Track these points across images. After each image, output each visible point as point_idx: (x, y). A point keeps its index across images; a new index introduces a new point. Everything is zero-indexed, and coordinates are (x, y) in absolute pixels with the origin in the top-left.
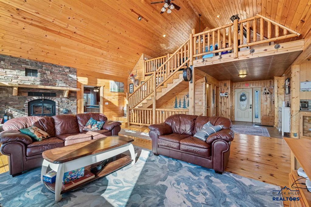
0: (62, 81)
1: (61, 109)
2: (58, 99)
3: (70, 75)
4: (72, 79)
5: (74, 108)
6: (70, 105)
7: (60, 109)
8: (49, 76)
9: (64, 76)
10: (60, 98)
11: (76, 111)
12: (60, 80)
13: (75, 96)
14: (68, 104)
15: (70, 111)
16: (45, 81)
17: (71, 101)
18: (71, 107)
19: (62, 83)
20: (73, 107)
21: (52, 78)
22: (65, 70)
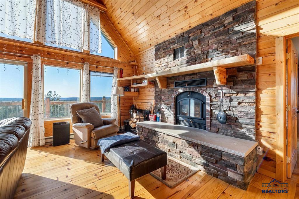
0: (217, 50)
1: (216, 112)
2: (210, 90)
3: (237, 29)
4: (240, 35)
5: (247, 114)
6: (235, 103)
7: (214, 111)
8: (197, 48)
9: (221, 37)
10: (214, 89)
11: (254, 121)
12: (215, 50)
13: (249, 80)
14: (231, 100)
15: (236, 118)
16: (192, 60)
17: (238, 93)
18: (239, 108)
19: (217, 55)
20: (243, 110)
21: (200, 52)
22: (224, 21)
